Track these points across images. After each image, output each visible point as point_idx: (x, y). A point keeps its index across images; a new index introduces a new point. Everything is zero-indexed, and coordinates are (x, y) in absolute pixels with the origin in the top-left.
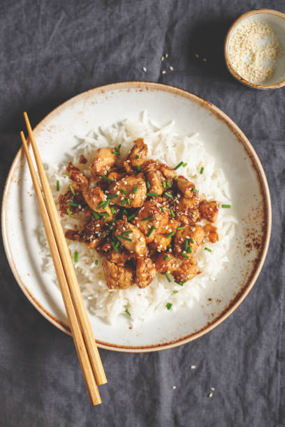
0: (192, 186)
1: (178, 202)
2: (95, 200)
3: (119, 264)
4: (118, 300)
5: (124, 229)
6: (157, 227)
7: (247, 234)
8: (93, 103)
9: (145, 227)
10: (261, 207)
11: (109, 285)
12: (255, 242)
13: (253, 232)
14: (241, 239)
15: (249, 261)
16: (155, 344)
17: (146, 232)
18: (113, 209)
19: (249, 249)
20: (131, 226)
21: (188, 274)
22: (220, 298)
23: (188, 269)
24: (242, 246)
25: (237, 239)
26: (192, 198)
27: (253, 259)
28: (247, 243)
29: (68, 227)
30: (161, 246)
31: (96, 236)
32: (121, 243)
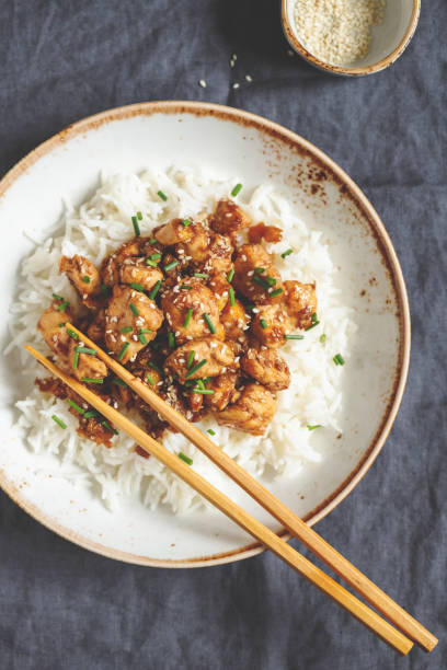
0: (178, 223)
1: (189, 258)
5: (182, 361)
6: (207, 311)
7: (295, 182)
9: (198, 329)
10: (268, 138)
11: (255, 431)
12: (314, 177)
13: (297, 172)
14: (298, 195)
15: (338, 203)
16: (383, 414)
17: (207, 331)
19: (320, 192)
20: (185, 349)
21: (306, 305)
22: (369, 277)
23: (298, 300)
24: (311, 199)
25: (295, 202)
27: (338, 194)
28: (309, 189)
30: (241, 321)
32: (202, 379)
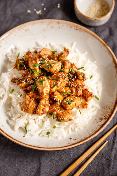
0: (84, 75)
1: (74, 80)
2: (33, 62)
3: (32, 98)
4: (23, 119)
5: (42, 79)
6: (59, 85)
8: (52, 27)
9: (52, 83)
11: (22, 108)
12: (105, 117)
13: (106, 113)
14: (99, 116)
15: (98, 125)
17: (52, 86)
18: (40, 70)
19: (101, 120)
20: (46, 79)
21: (64, 117)
22: (76, 138)
23: (66, 114)
24: (98, 119)
25: (96, 116)
26: (82, 80)
27: (101, 124)
28: (101, 118)
29: (15, 76)
30: (57, 97)
31: (26, 81)
32: (37, 86)
